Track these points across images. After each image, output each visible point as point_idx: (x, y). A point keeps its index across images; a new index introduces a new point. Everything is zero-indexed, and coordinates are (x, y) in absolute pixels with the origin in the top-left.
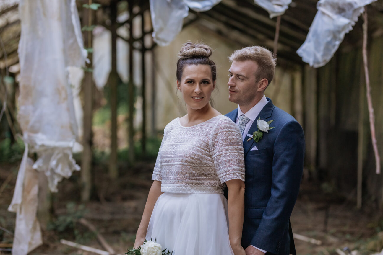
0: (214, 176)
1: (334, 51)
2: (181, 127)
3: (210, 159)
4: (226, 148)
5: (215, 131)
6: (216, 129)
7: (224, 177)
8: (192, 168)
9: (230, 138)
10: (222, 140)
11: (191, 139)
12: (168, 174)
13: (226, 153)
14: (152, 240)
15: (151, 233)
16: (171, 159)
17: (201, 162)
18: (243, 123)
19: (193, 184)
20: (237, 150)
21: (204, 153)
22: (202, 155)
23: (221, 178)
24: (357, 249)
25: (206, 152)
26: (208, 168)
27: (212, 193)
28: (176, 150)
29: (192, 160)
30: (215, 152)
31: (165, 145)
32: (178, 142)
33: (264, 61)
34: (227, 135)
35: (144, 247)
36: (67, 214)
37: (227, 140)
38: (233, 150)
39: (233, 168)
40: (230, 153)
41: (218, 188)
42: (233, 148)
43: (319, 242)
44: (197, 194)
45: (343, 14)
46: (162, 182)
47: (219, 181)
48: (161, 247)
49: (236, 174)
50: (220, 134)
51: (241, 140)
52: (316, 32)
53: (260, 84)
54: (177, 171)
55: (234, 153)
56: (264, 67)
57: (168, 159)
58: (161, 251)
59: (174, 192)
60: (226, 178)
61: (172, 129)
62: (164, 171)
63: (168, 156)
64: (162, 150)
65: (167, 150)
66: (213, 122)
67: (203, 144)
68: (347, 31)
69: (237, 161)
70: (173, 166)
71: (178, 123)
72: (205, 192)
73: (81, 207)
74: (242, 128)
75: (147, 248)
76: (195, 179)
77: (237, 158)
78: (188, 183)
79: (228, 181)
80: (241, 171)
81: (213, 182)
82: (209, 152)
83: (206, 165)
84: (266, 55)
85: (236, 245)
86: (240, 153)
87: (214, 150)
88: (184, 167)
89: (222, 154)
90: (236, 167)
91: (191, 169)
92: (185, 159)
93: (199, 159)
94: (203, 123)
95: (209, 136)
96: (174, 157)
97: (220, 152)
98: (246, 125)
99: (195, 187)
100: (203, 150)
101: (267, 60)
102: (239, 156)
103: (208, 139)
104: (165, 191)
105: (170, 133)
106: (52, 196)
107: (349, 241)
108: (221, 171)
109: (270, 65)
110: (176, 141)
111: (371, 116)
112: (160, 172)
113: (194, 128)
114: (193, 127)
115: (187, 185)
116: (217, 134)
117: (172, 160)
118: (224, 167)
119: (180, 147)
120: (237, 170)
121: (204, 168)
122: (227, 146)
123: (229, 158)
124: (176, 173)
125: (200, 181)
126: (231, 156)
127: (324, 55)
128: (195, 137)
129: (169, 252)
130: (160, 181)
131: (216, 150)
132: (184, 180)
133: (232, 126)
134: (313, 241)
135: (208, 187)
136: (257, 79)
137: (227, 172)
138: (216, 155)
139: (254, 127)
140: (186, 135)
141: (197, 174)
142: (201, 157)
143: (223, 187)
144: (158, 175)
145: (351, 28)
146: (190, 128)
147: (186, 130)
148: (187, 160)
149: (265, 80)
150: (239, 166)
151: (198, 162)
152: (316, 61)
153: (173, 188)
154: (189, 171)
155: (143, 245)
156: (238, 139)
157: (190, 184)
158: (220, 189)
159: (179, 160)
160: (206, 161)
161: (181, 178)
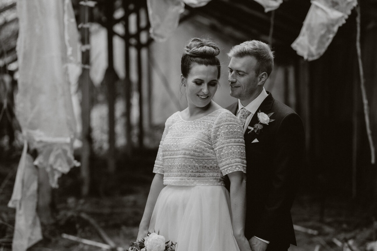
0: (216, 169)
1: (327, 44)
2: (183, 121)
3: (212, 152)
4: (228, 140)
5: (216, 125)
6: (218, 122)
7: (226, 170)
8: (195, 160)
9: (231, 131)
10: (224, 133)
11: (193, 132)
12: (171, 167)
13: (228, 146)
14: (155, 232)
15: (154, 225)
16: (173, 153)
17: (204, 155)
18: (243, 116)
19: (196, 177)
20: (238, 142)
21: (206, 146)
22: (204, 148)
23: (223, 171)
24: (354, 238)
25: (209, 145)
26: (211, 161)
27: (214, 185)
28: (178, 143)
29: (195, 153)
30: (217, 144)
31: (167, 139)
32: (180, 136)
33: (263, 56)
34: (229, 128)
35: (148, 240)
36: (68, 209)
37: (228, 133)
38: (235, 142)
39: (235, 161)
40: (231, 145)
41: (220, 180)
42: (235, 141)
43: (315, 232)
44: (200, 186)
45: (336, 7)
46: (164, 175)
47: (221, 173)
48: (164, 239)
49: (238, 166)
50: (222, 128)
51: (242, 133)
52: (309, 25)
53: (260, 78)
54: (180, 164)
55: (236, 146)
56: (263, 61)
57: (170, 153)
58: (165, 243)
59: (177, 184)
60: (228, 170)
61: (173, 122)
62: (166, 164)
63: (170, 149)
64: (163, 144)
65: (169, 143)
66: (215, 115)
67: (205, 137)
68: (340, 24)
69: (238, 153)
70: (176, 159)
71: (179, 117)
72: (207, 184)
73: (82, 201)
74: (243, 121)
75: (151, 240)
76: (197, 172)
77: (239, 151)
78: (190, 176)
79: (230, 173)
80: (243, 163)
81: (215, 174)
82: (211, 145)
83: (208, 158)
84: (264, 48)
85: (240, 235)
86: (242, 146)
87: (216, 143)
88: (187, 160)
89: (224, 147)
90: (238, 160)
91: (194, 162)
92: (187, 152)
93: (202, 152)
94: (205, 117)
95: (211, 129)
96: (176, 151)
97: (222, 144)
98: (246, 118)
99: (198, 179)
100: (205, 143)
101: (265, 54)
102: (240, 149)
103: (210, 132)
104: (168, 184)
105: (171, 127)
106: (53, 191)
107: (346, 231)
108: (224, 163)
109: (269, 58)
110: (178, 135)
111: (366, 107)
112: (163, 165)
113: (196, 122)
114: (195, 120)
115: (190, 178)
116: (219, 127)
117: (175, 153)
118: (226, 160)
119: (182, 140)
120: (239, 163)
121: (206, 161)
122: (229, 138)
123: (231, 151)
124: (179, 166)
125: (203, 174)
126: (233, 149)
127: (318, 48)
128: (197, 131)
129: (172, 244)
130: (162, 174)
131: (218, 143)
132: (187, 172)
133: (233, 119)
134: (310, 231)
135: (211, 179)
136: (257, 73)
137: (229, 164)
138: (218, 148)
139: (255, 120)
140: (188, 129)
141: (200, 166)
142: (204, 150)
143: (224, 179)
144: (159, 168)
145: (344, 22)
146: (192, 122)
147: (188, 124)
148: (189, 153)
149: (265, 74)
150: (240, 158)
151: (201, 154)
152: (310, 54)
153: (176, 180)
154: (192, 164)
155: (146, 237)
156: (239, 132)
157: (193, 177)
158: (222, 181)
159: (182, 153)
160: (209, 154)
161: (184, 171)
